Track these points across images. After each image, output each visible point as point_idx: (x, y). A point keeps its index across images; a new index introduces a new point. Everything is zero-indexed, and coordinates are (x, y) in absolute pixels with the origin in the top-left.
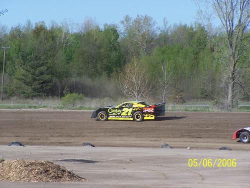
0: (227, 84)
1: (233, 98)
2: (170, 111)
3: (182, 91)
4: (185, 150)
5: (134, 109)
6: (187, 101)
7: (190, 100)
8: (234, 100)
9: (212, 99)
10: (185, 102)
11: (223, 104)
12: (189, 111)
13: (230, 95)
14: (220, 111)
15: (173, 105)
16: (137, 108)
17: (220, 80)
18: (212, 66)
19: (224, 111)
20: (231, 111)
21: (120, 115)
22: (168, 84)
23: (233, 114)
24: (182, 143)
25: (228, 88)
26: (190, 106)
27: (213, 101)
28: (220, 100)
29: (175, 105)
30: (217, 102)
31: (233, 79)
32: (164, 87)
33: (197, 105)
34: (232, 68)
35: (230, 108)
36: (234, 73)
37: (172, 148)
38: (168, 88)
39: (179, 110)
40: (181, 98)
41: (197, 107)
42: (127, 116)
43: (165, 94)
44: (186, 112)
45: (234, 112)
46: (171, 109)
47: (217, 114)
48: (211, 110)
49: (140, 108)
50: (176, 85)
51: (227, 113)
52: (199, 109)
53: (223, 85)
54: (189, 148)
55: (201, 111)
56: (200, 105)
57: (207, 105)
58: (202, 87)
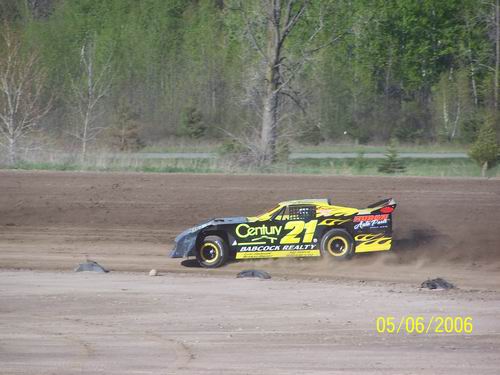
0: (258, 97)
1: (275, 137)
2: (101, 170)
3: (135, 116)
4: (143, 276)
5: (324, 223)
6: (150, 142)
7: (158, 140)
8: (277, 142)
9: (218, 137)
10: (144, 146)
11: (246, 152)
12: (153, 170)
13: (267, 127)
14: (240, 172)
15: (111, 155)
16: (333, 217)
17: (238, 87)
18: (217, 48)
19: (250, 172)
20: (269, 171)
21: (277, 243)
22: (96, 97)
23: (277, 180)
24: (137, 259)
25: (262, 107)
26: (157, 156)
27: (220, 145)
28: (240, 140)
29: (118, 156)
30: (230, 147)
31: (276, 83)
32: (85, 104)
33: (176, 156)
34: (272, 53)
35: (268, 163)
36: (277, 69)
37: (107, 272)
38: (96, 108)
39: (126, 169)
40: (133, 136)
41: (177, 159)
42: (301, 243)
43: (89, 125)
44: (147, 173)
45: (278, 175)
46: (104, 166)
47: (229, 179)
48: (213, 167)
49: (342, 217)
50: (120, 101)
51: (257, 178)
52: (180, 165)
53: (247, 99)
54: (153, 272)
55: (186, 170)
56: (185, 156)
57: (205, 156)
58: (189, 105)
